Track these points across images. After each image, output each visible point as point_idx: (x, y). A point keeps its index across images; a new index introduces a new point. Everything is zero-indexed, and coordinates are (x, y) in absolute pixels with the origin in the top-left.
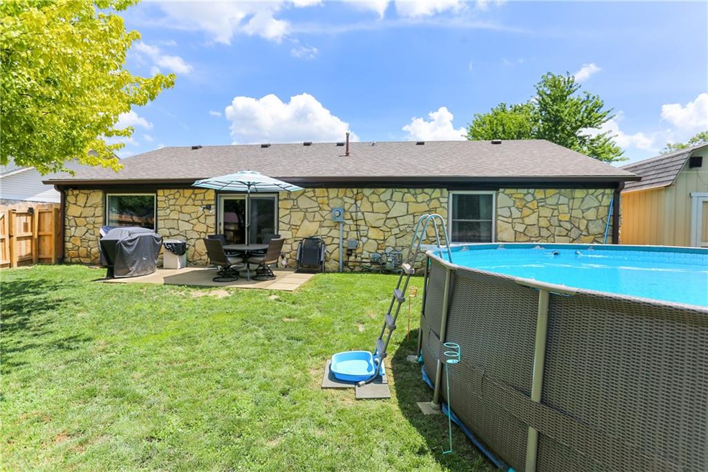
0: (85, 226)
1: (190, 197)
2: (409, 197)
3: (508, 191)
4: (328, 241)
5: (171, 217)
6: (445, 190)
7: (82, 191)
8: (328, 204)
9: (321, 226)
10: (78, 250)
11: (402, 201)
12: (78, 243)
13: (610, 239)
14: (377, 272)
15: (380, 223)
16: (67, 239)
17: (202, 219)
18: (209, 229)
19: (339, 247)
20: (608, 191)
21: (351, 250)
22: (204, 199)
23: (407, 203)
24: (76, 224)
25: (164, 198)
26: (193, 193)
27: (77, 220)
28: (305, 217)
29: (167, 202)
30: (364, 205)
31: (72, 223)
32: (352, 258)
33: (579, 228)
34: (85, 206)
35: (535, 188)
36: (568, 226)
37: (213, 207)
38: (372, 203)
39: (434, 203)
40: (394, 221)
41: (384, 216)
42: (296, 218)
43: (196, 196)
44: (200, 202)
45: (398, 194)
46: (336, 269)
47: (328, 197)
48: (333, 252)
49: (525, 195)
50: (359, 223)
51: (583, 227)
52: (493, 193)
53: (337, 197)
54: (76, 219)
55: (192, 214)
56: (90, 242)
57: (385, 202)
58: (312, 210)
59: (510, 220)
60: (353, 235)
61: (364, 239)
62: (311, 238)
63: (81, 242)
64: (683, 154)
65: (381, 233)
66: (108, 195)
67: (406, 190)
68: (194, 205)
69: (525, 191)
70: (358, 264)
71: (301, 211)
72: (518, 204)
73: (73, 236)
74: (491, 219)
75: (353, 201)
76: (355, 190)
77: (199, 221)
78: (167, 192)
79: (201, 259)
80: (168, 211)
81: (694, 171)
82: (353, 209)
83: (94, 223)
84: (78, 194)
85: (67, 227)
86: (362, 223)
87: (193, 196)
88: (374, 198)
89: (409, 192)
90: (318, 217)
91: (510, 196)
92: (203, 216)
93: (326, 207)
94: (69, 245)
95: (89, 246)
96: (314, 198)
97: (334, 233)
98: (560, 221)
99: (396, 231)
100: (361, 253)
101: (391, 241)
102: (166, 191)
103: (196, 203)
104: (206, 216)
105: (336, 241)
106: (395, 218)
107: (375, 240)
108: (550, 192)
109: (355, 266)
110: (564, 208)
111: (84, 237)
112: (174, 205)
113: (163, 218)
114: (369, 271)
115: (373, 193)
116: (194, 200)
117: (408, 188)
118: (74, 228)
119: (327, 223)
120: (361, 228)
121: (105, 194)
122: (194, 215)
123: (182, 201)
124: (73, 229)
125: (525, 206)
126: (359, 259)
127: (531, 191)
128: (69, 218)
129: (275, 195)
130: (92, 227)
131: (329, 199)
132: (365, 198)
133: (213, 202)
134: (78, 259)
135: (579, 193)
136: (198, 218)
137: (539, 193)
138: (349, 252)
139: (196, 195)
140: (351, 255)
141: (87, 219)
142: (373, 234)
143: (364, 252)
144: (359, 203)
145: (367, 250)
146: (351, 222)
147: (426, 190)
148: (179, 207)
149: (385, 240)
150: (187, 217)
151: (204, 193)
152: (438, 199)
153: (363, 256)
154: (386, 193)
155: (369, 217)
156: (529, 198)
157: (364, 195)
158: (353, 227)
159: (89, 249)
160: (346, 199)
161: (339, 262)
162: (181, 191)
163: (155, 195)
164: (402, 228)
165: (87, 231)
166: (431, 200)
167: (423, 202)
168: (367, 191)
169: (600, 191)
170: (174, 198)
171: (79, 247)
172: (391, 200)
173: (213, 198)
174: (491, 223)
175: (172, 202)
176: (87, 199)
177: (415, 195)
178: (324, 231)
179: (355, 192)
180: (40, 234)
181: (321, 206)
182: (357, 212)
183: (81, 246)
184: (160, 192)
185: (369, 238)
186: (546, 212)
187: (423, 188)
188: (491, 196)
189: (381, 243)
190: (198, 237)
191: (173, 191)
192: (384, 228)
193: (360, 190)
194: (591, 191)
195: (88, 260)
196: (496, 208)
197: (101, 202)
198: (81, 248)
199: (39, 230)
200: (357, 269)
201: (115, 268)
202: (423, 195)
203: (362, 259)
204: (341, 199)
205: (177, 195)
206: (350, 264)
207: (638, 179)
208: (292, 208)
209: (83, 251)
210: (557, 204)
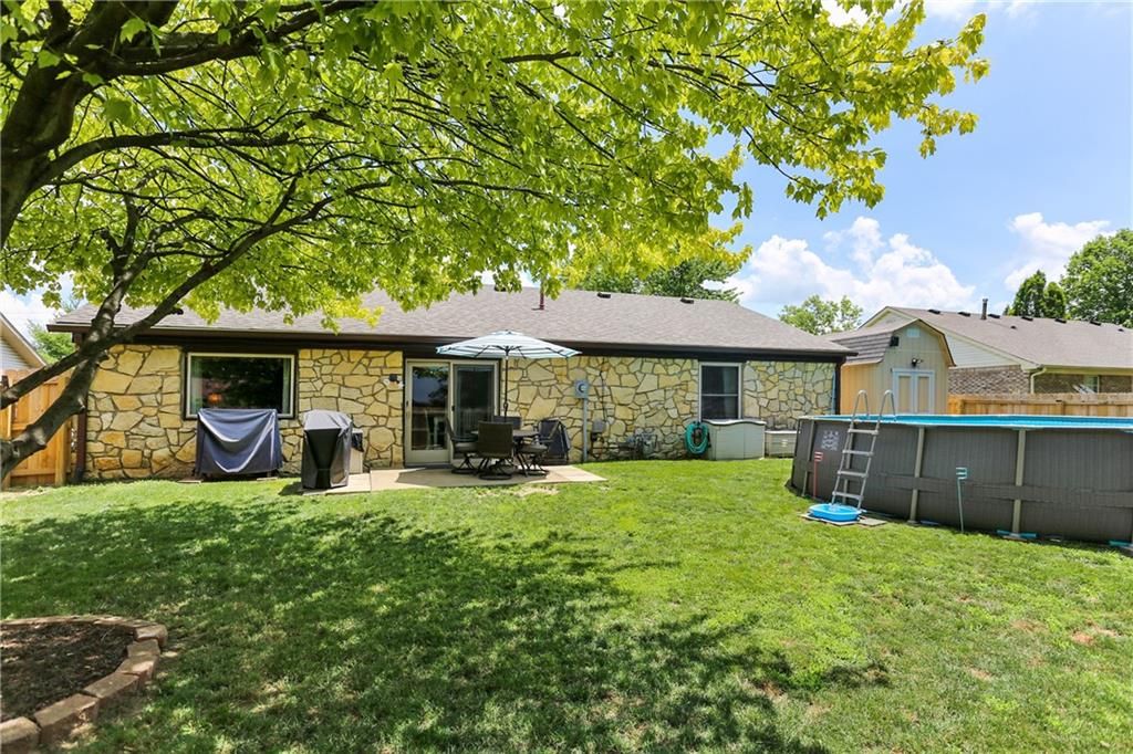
0: (137, 410)
1: (360, 362)
2: (659, 369)
3: (754, 363)
4: (567, 423)
5: (325, 392)
6: (696, 361)
7: (129, 346)
8: (567, 376)
9: (559, 405)
10: (120, 455)
11: (652, 373)
12: (121, 442)
13: (833, 411)
14: (627, 459)
15: (628, 400)
16: (92, 435)
17: (381, 397)
18: (393, 411)
19: (582, 430)
20: (831, 365)
21: (596, 434)
22: (385, 366)
23: (658, 375)
24: (115, 407)
25: (311, 364)
26: (365, 357)
27: (117, 400)
28: (538, 393)
29: (317, 369)
30: (612, 379)
31: (106, 404)
32: (597, 444)
33: (810, 402)
34: (137, 375)
35: (776, 360)
36: (802, 399)
37: (400, 378)
38: (620, 376)
39: (686, 376)
40: (643, 398)
41: (633, 391)
42: (527, 393)
43: (370, 361)
44: (378, 370)
45: (648, 364)
46: (578, 459)
47: (567, 366)
48: (575, 437)
49: (768, 368)
50: (605, 399)
51: (813, 402)
52: (739, 365)
53: (578, 367)
54: (114, 397)
55: (363, 389)
56: (149, 440)
57: (634, 373)
58: (546, 383)
59: (755, 395)
60: (599, 415)
61: (611, 420)
62: (545, 421)
63: (127, 439)
64: (886, 334)
65: (630, 412)
66: (190, 355)
67: (656, 360)
68: (367, 374)
69: (767, 363)
70: (604, 450)
71: (533, 384)
72: (763, 377)
73: (109, 429)
74: (737, 393)
75: (597, 373)
76: (600, 359)
77: (376, 400)
78: (317, 353)
79: (379, 458)
80: (319, 384)
81: (892, 350)
82: (598, 382)
83: (160, 404)
84: (122, 352)
85: (92, 414)
86: (607, 399)
87: (365, 361)
88: (621, 369)
89: (660, 363)
90: (555, 393)
91: (755, 368)
92: (384, 391)
93: (565, 380)
94: (94, 447)
95: (146, 446)
96: (550, 368)
97: (576, 413)
98: (796, 395)
99: (646, 408)
100: (609, 437)
101: (641, 421)
102: (315, 351)
103: (372, 371)
104: (388, 391)
105: (578, 423)
106: (645, 393)
107: (623, 420)
108: (789, 365)
109: (600, 454)
110: (799, 382)
111: (134, 431)
112: (330, 374)
113: (311, 395)
114: (617, 458)
115: (621, 363)
116: (367, 367)
117: (659, 358)
118: (111, 414)
119: (566, 400)
120: (607, 406)
121: (185, 352)
122: (367, 391)
123: (345, 368)
124: (107, 417)
125: (767, 379)
126: (606, 444)
127: (773, 363)
128: (97, 396)
129: (495, 363)
130: (155, 411)
131: (568, 370)
132: (611, 370)
133: (401, 371)
134: (120, 472)
135: (811, 366)
136: (373, 395)
137: (780, 366)
138: (593, 437)
139: (370, 359)
140: (596, 440)
141: (142, 398)
142: (621, 412)
143: (612, 436)
144: (604, 374)
145: (615, 434)
146: (595, 399)
147: (677, 361)
148: (340, 377)
149: (634, 420)
150: (355, 394)
151: (385, 357)
152: (689, 371)
153: (610, 441)
154: (635, 364)
155: (617, 392)
156: (771, 371)
157: (611, 366)
158: (599, 406)
159: (147, 452)
160: (589, 370)
161: (582, 449)
162: (344, 352)
163: (292, 357)
164: (652, 405)
165: (142, 420)
166: (682, 372)
167: (674, 374)
168: (614, 361)
169: (826, 365)
170: (331, 364)
171: (120, 449)
172: (640, 371)
173: (401, 364)
174: (737, 397)
175: (326, 369)
176: (144, 361)
177: (666, 366)
178: (563, 411)
179: (601, 362)
180: (15, 429)
181: (559, 377)
182: (603, 386)
183: (127, 447)
184: (304, 354)
185: (616, 419)
186: (784, 386)
187: (674, 358)
188: (737, 368)
189: (629, 425)
190: (375, 423)
191: (328, 352)
192: (632, 406)
193: (606, 359)
194: (819, 365)
195: (146, 473)
196: (743, 381)
197: (177, 368)
198: (125, 452)
199: (13, 422)
200: (603, 457)
201: (331, 474)
202: (675, 366)
203: (609, 444)
204: (584, 369)
205: (336, 359)
206: (595, 451)
207: (856, 354)
208: (520, 380)
209: (131, 456)
210: (793, 378)
